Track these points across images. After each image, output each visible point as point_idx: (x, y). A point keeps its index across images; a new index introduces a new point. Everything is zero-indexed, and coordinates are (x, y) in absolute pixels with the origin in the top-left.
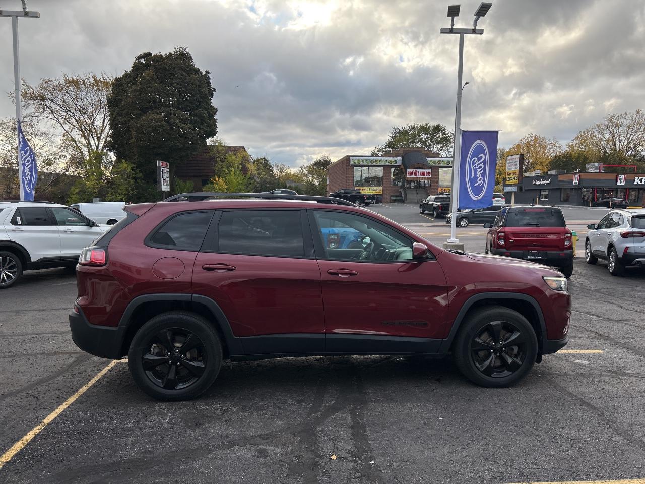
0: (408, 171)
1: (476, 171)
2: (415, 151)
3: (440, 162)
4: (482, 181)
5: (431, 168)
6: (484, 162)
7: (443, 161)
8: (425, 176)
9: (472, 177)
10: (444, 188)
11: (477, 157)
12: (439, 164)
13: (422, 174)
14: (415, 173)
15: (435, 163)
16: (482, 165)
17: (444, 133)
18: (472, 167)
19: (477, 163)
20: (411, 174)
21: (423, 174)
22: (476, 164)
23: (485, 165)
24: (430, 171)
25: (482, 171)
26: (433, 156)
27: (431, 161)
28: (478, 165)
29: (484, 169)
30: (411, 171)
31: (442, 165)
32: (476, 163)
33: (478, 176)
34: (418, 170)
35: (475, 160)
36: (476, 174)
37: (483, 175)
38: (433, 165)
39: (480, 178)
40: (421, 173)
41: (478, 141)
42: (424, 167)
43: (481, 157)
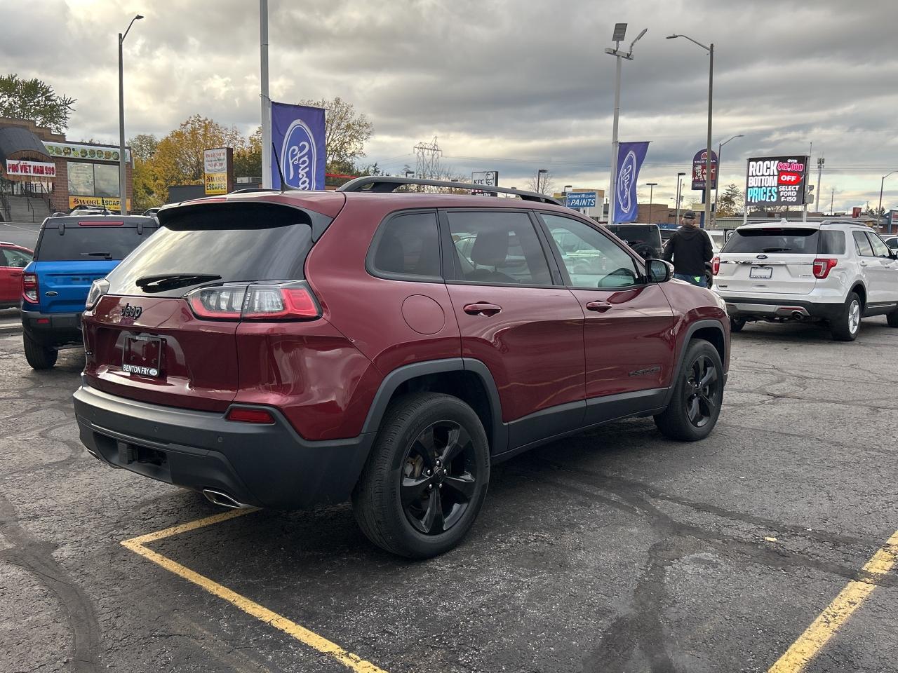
0: (8, 162)
1: (296, 167)
2: (18, 126)
3: (68, 150)
4: (306, 184)
5: (53, 159)
6: (309, 154)
7: (74, 150)
8: (45, 175)
9: (291, 178)
10: (79, 198)
11: (298, 146)
12: (66, 153)
13: (36, 170)
14: (24, 168)
15: (58, 151)
16: (305, 158)
17: (48, 99)
18: (291, 162)
19: (299, 155)
20: (15, 168)
21: (40, 170)
22: (297, 157)
23: (310, 158)
24: (52, 165)
25: (308, 169)
26: (54, 138)
27: (51, 147)
28: (300, 158)
29: (310, 166)
30: (15, 162)
31: (72, 156)
32: (296, 154)
33: (300, 176)
34: (29, 163)
35: (294, 150)
36: (296, 173)
37: (309, 175)
38: (55, 155)
39: (304, 179)
40: (34, 168)
41: (297, 122)
42: (39, 157)
43: (304, 147)
